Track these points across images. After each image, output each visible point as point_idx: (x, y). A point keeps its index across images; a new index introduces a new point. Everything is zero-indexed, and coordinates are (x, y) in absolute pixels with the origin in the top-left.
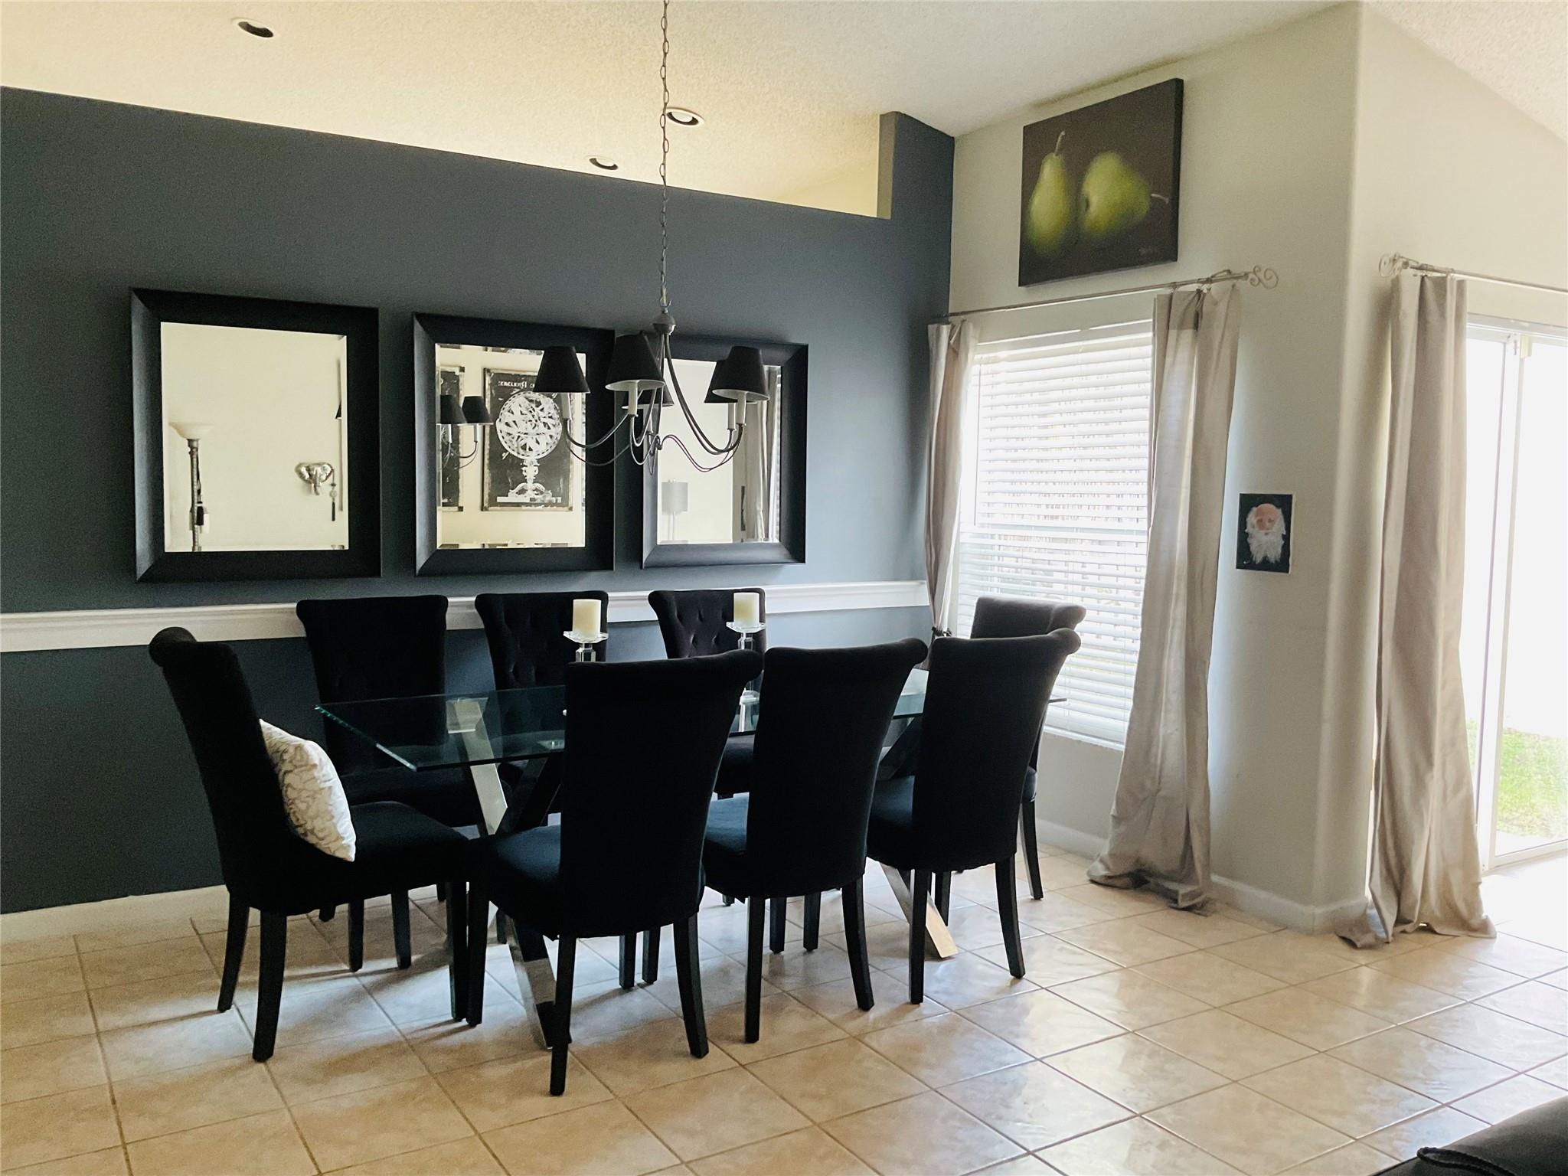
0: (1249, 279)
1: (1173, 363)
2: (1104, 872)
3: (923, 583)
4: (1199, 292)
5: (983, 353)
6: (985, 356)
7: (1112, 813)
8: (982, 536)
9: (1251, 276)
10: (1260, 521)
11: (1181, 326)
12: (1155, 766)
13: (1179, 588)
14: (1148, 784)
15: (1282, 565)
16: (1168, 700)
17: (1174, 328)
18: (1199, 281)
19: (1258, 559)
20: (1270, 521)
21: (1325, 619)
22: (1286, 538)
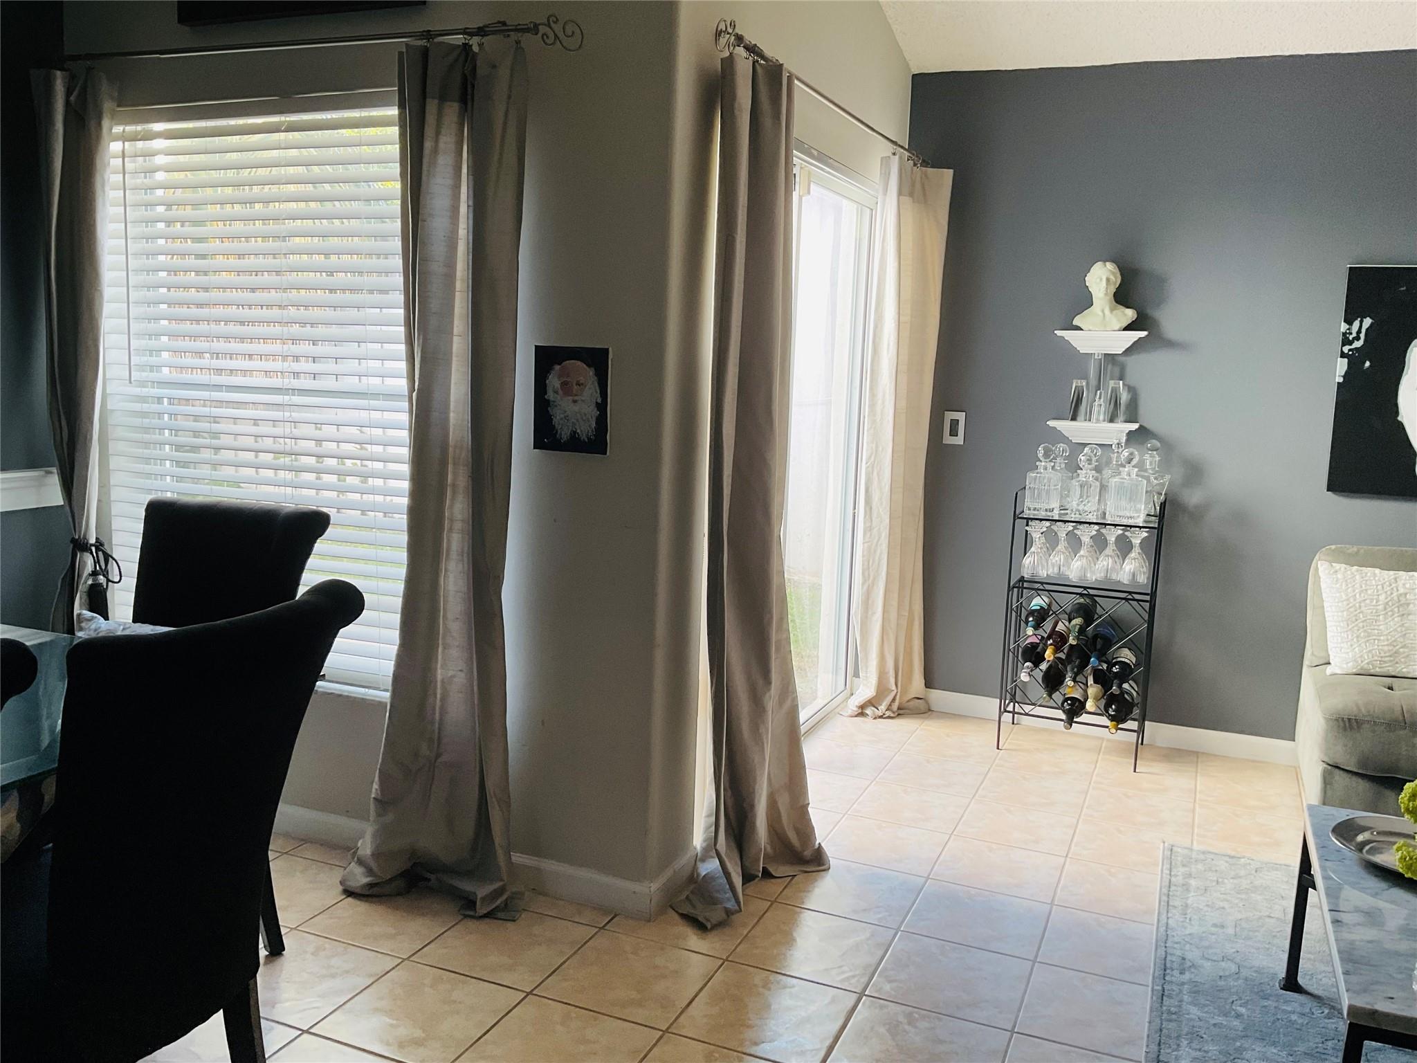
0: (540, 35)
1: (435, 151)
2: (365, 880)
3: (51, 473)
4: (466, 47)
5: (127, 124)
6: (130, 128)
7: (373, 796)
8: (142, 399)
9: (542, 29)
10: (564, 384)
11: (443, 98)
12: (433, 723)
13: (458, 478)
14: (425, 750)
15: (596, 444)
16: (447, 630)
17: (433, 98)
18: (464, 32)
19: (565, 434)
20: (578, 384)
21: (655, 516)
22: (602, 407)
